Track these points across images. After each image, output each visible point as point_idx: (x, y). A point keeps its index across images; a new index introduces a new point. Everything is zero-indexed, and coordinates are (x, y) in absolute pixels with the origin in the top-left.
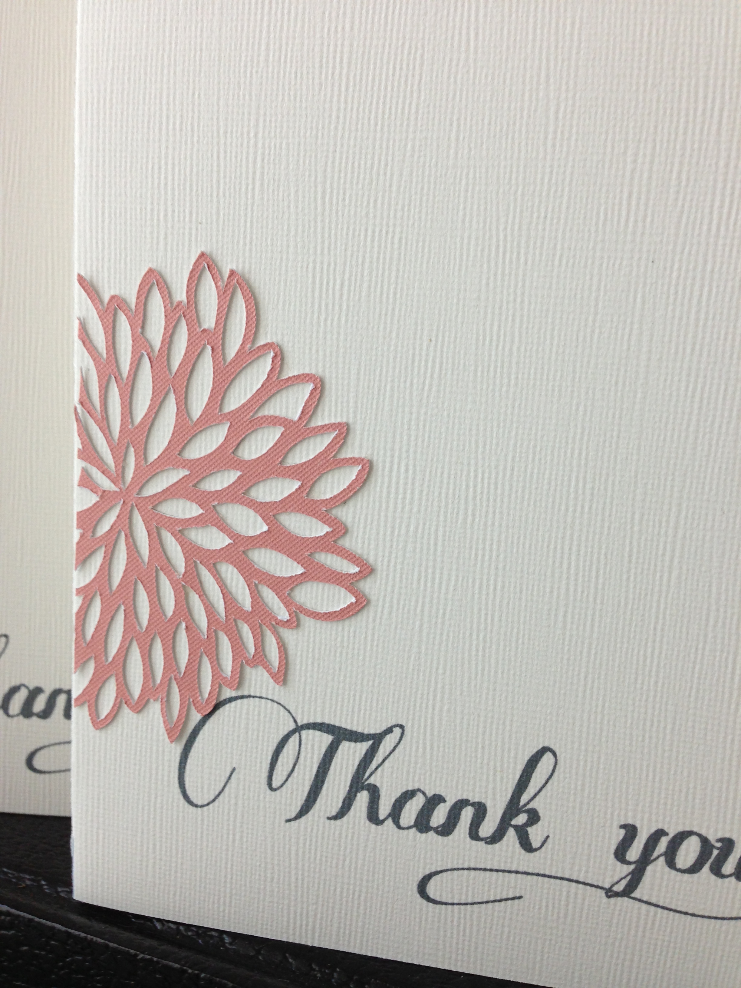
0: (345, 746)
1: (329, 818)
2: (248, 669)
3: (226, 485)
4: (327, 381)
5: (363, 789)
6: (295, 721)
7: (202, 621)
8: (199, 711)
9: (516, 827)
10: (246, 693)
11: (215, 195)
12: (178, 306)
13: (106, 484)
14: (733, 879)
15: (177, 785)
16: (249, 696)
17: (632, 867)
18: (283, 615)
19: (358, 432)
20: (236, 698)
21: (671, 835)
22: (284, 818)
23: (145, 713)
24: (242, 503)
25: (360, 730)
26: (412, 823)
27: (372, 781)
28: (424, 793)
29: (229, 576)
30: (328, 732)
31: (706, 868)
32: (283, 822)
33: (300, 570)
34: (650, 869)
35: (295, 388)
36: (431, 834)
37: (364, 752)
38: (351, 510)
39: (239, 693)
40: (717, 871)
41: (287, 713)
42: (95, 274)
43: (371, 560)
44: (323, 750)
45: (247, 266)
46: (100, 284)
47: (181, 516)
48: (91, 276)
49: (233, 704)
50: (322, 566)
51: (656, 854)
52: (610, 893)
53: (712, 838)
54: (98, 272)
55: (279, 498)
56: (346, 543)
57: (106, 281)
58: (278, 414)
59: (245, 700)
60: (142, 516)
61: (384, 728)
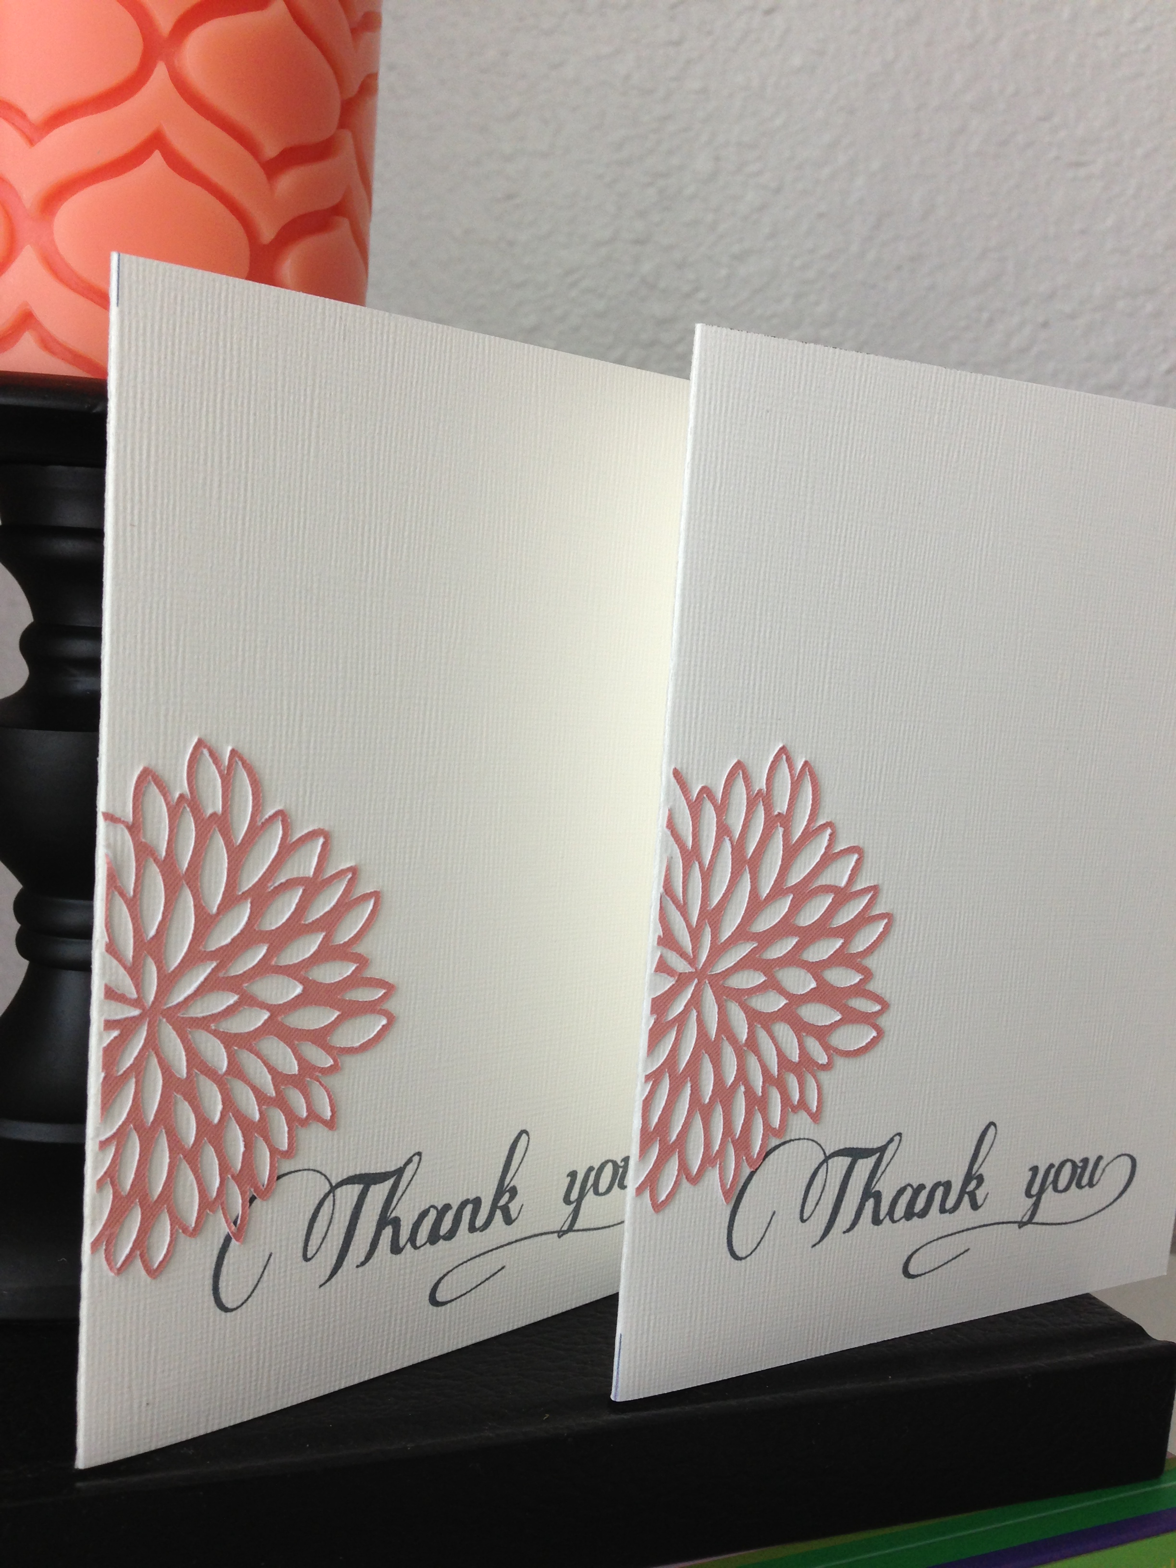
0: (861, 1163)
1: (844, 1232)
2: (791, 1115)
3: (785, 952)
4: (866, 850)
5: (870, 1197)
6: (825, 1153)
7: (758, 1082)
8: (750, 1167)
9: (968, 1193)
10: (788, 1139)
11: (793, 695)
12: (757, 794)
13: (682, 966)
15: (726, 1245)
16: (791, 1140)
17: (1034, 1198)
18: (823, 1059)
19: (885, 892)
20: (780, 1146)
21: (1057, 1166)
22: (810, 1245)
23: (701, 1184)
24: (798, 966)
25: (871, 1147)
26: (902, 1215)
27: (877, 1188)
28: (911, 1186)
29: (781, 1034)
30: (847, 1156)
32: (810, 1248)
33: (838, 1017)
34: (1044, 1196)
35: (843, 859)
36: (915, 1219)
37: (872, 1165)
38: (876, 958)
39: (783, 1140)
40: (1079, 1184)
41: (819, 1147)
42: (685, 766)
43: (887, 999)
44: (844, 1172)
45: (813, 756)
46: (689, 777)
47: (745, 987)
48: (682, 768)
49: (776, 1152)
50: (854, 1010)
51: (1048, 1183)
52: (1021, 1224)
54: (688, 763)
55: (825, 957)
56: (872, 986)
57: (695, 772)
58: (828, 883)
59: (787, 1145)
60: (714, 992)
61: (888, 1139)
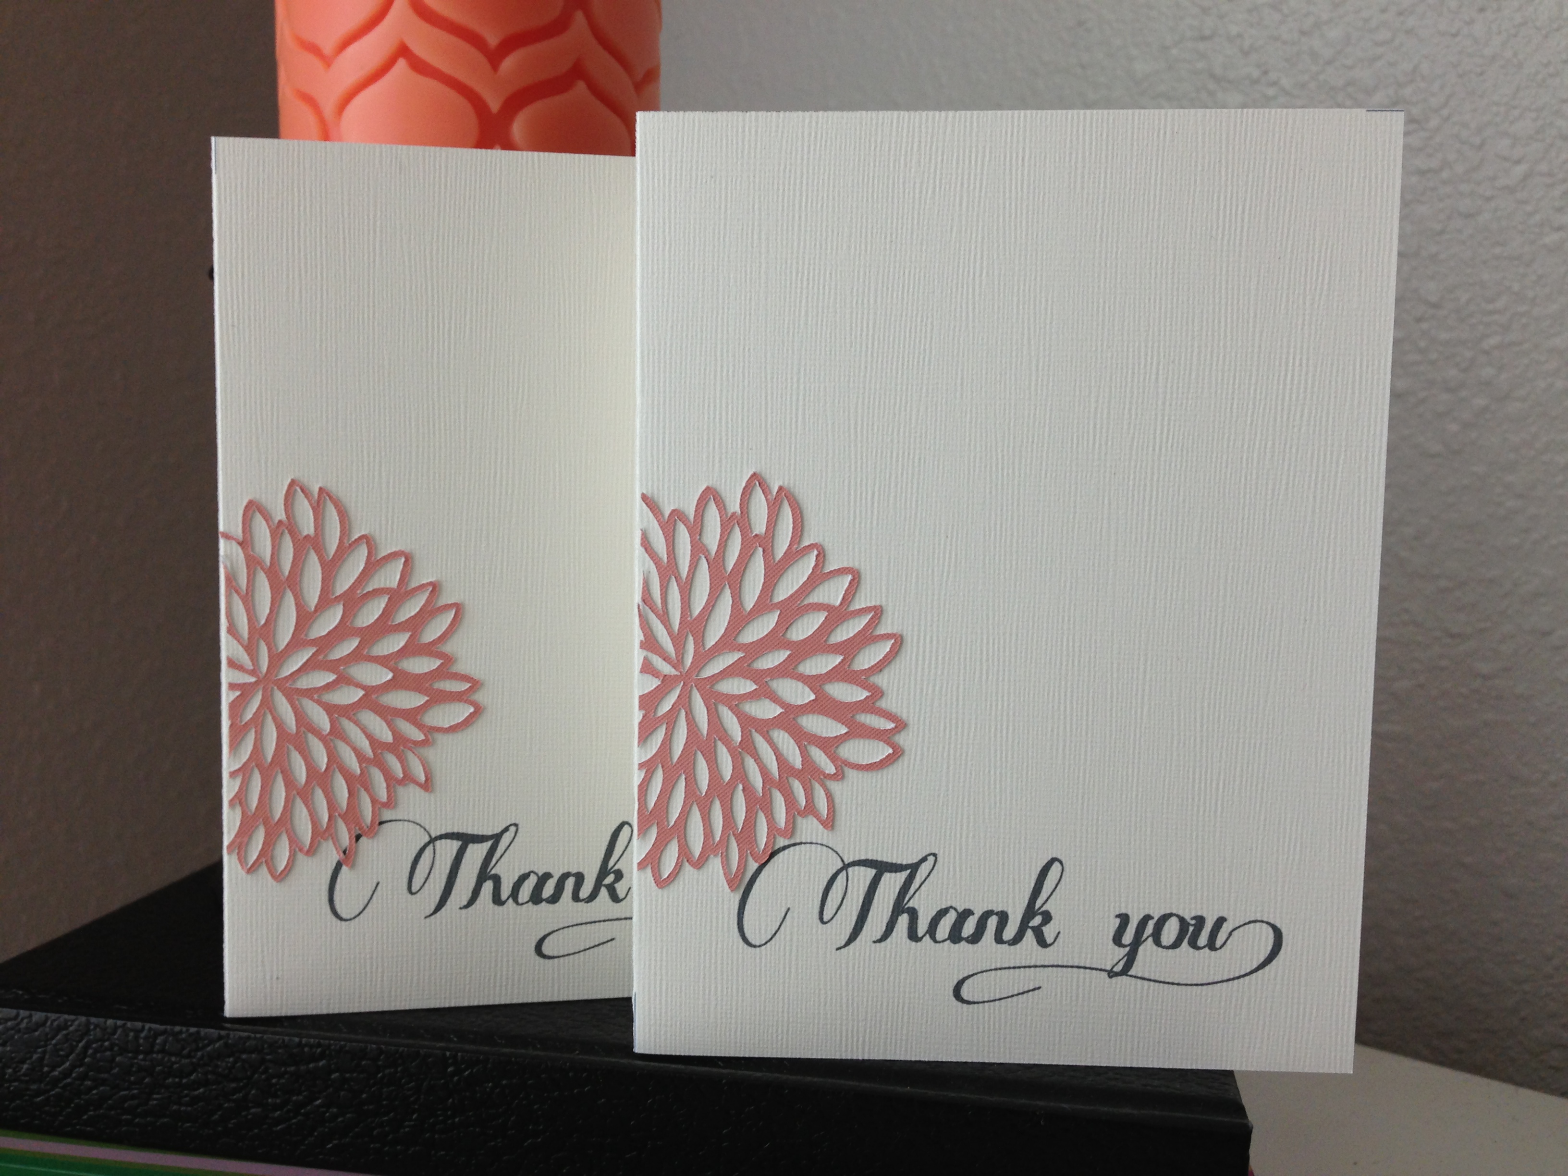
0: (887, 877)
1: (874, 942)
2: (799, 819)
3: (776, 663)
4: (862, 571)
5: (903, 912)
6: (843, 861)
7: (757, 781)
8: (756, 861)
9: (1033, 928)
10: (798, 841)
11: (763, 426)
12: (732, 516)
13: (666, 669)
14: (1207, 949)
15: (736, 930)
16: (801, 843)
17: (1128, 949)
18: (831, 769)
19: (890, 613)
20: (789, 846)
21: (1156, 919)
22: (835, 947)
23: (705, 869)
24: (792, 677)
25: (899, 862)
26: (947, 936)
27: (911, 904)
28: (956, 910)
29: (781, 741)
30: (871, 867)
31: (1185, 943)
32: (834, 950)
33: (844, 730)
34: (1141, 949)
35: (836, 579)
36: (963, 943)
37: (903, 880)
38: (886, 677)
39: (792, 842)
40: (1193, 944)
41: (835, 854)
42: (656, 492)
43: (904, 717)
44: (868, 883)
45: (792, 482)
46: (661, 500)
47: (736, 692)
48: (653, 493)
49: (786, 851)
50: (863, 725)
51: (1145, 936)
52: (1112, 974)
53: (1187, 917)
54: (658, 490)
55: (824, 671)
56: (883, 704)
57: (666, 498)
58: (821, 601)
59: (797, 847)
60: (701, 695)
61: (920, 857)
